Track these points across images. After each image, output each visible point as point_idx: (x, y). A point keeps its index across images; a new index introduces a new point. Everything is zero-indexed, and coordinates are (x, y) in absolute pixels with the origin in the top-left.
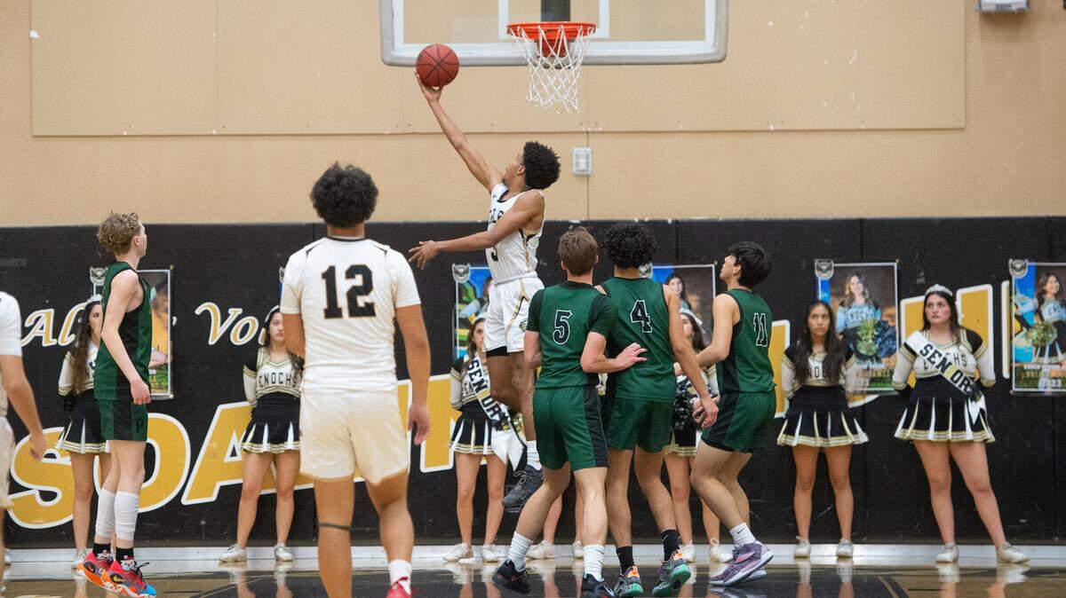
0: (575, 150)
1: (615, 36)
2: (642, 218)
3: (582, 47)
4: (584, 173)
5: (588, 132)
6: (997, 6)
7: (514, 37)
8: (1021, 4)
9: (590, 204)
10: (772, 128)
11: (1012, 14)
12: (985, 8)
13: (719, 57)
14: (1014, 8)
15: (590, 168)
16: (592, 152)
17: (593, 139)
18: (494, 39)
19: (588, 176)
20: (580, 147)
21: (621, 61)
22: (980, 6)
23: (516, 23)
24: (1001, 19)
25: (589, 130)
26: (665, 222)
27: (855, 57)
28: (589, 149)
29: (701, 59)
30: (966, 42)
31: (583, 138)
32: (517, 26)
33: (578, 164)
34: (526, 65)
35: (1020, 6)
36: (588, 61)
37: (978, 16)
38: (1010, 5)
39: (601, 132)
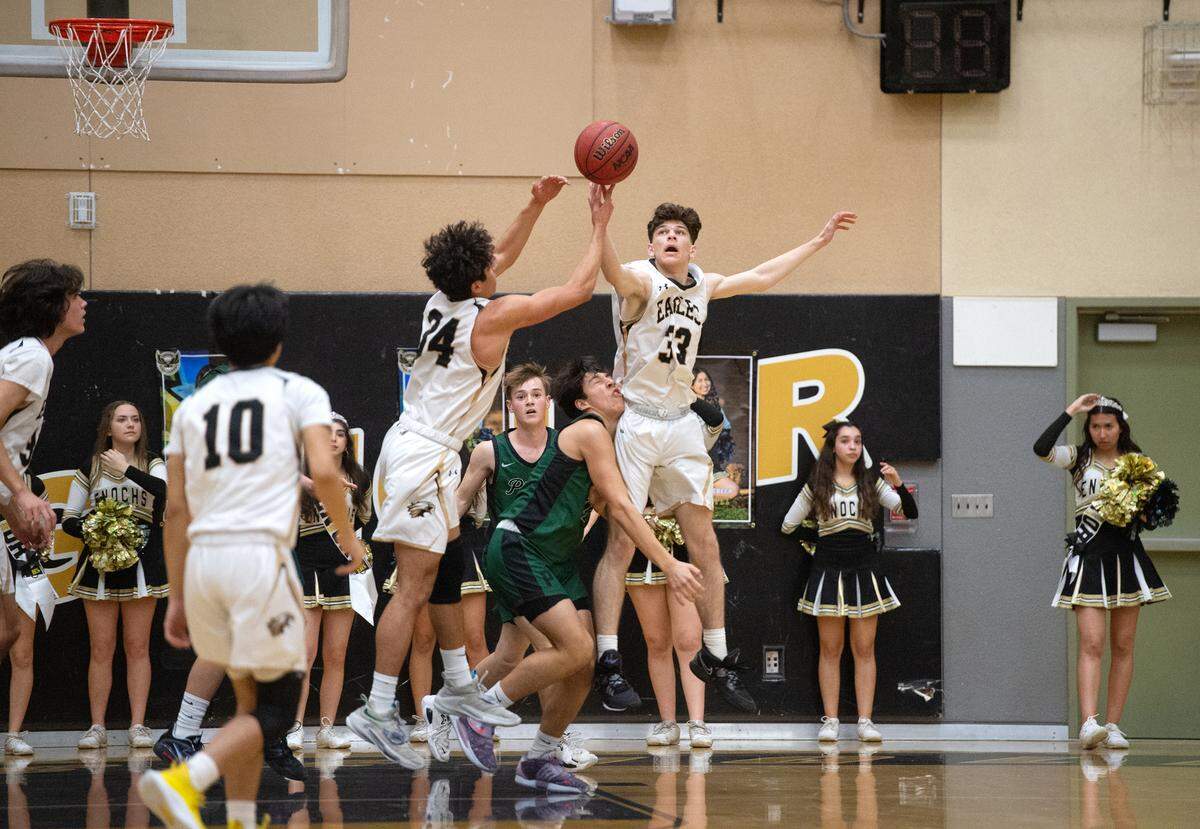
0: (73, 194)
1: (196, 41)
2: (166, 289)
3: (152, 55)
4: (86, 226)
5: (90, 171)
6: (636, 15)
7: (59, 39)
8: (665, 13)
9: (94, 269)
10: (341, 171)
11: (655, 26)
12: (619, 18)
13: (336, 75)
14: (657, 19)
15: (94, 221)
16: (96, 198)
17: (96, 180)
18: (25, 38)
19: (90, 230)
20: (79, 190)
21: (204, 76)
22: (614, 14)
23: (65, 19)
24: (642, 33)
25: (92, 167)
26: (198, 295)
27: (450, 79)
28: (92, 195)
29: (311, 76)
30: (594, 61)
31: (85, 179)
32: (68, 22)
33: (76, 214)
34: (67, 77)
35: (666, 17)
36: (156, 74)
37: (608, 29)
38: (651, 15)
39: (109, 171)
